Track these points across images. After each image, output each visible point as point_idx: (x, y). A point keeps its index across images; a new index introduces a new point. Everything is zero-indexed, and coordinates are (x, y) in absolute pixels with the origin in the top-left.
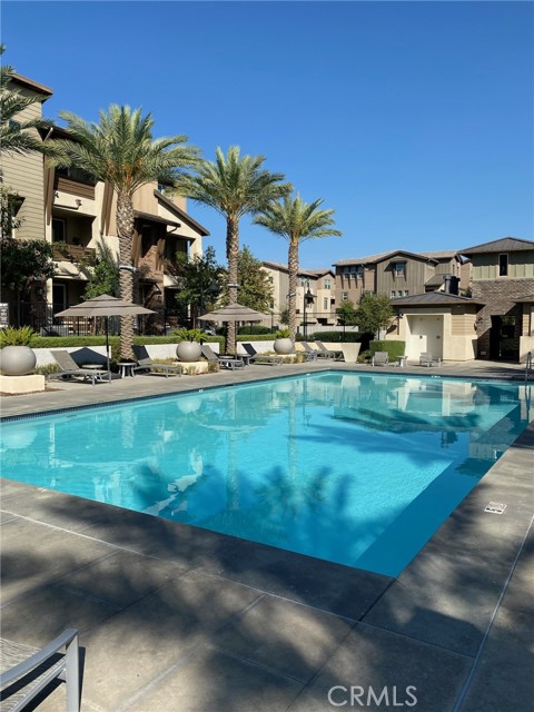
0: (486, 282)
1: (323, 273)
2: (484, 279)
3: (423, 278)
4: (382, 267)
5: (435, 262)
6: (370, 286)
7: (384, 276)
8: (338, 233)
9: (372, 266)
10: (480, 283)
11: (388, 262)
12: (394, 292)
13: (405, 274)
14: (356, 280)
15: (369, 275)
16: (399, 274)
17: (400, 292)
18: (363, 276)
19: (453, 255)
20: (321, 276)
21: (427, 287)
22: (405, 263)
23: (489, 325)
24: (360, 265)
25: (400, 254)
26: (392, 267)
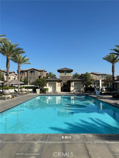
0: (63, 76)
1: (12, 72)
2: (62, 76)
3: (38, 74)
4: (29, 72)
5: (40, 71)
6: (26, 76)
7: (29, 74)
8: (30, 64)
9: (27, 71)
10: (61, 76)
11: (30, 71)
12: (32, 77)
13: (34, 73)
14: (23, 74)
15: (26, 73)
16: (33, 74)
17: (33, 77)
18: (24, 73)
19: (43, 70)
20: (11, 73)
21: (39, 76)
22: (34, 71)
23: (63, 85)
24: (24, 71)
25: (33, 69)
26: (31, 72)
